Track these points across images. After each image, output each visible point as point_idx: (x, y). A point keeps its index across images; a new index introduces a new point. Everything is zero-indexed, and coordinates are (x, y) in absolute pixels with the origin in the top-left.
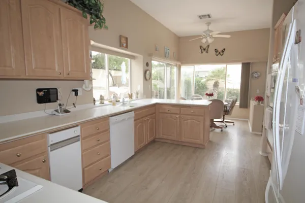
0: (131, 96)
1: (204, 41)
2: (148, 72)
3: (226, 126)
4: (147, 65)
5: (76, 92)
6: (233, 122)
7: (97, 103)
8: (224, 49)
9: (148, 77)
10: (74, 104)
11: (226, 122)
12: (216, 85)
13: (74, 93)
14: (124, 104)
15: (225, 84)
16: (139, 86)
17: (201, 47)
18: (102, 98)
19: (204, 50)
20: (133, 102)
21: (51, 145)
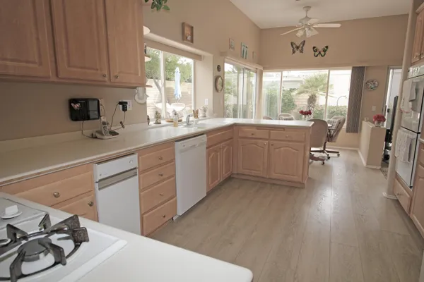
0: (196, 114)
1: (300, 34)
2: (220, 80)
3: (329, 158)
4: (219, 68)
5: (124, 105)
6: (338, 152)
7: (152, 123)
8: (327, 47)
9: (219, 87)
10: (121, 123)
11: (328, 152)
12: (312, 99)
13: (121, 106)
14: (188, 124)
15: (327, 98)
16: (207, 100)
17: (292, 44)
18: (158, 116)
19: (298, 48)
20: (200, 122)
21: (100, 180)
